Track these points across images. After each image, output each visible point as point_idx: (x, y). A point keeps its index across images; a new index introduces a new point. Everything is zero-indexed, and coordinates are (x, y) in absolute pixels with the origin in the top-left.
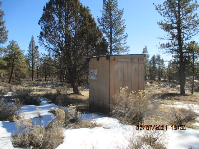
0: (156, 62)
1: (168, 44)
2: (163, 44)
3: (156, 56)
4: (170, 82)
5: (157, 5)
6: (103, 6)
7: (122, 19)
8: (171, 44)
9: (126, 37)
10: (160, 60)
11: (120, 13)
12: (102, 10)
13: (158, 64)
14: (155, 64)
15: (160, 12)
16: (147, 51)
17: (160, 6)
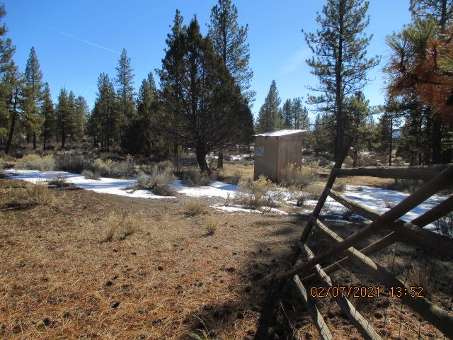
0: (293, 114)
1: (322, 98)
2: (314, 98)
3: (292, 101)
4: (317, 155)
5: (308, 34)
6: (211, 16)
7: (245, 43)
8: (326, 98)
9: (250, 75)
10: (300, 110)
11: (243, 33)
12: (209, 23)
13: (296, 118)
14: (291, 118)
15: (312, 48)
16: (276, 91)
17: (313, 35)
